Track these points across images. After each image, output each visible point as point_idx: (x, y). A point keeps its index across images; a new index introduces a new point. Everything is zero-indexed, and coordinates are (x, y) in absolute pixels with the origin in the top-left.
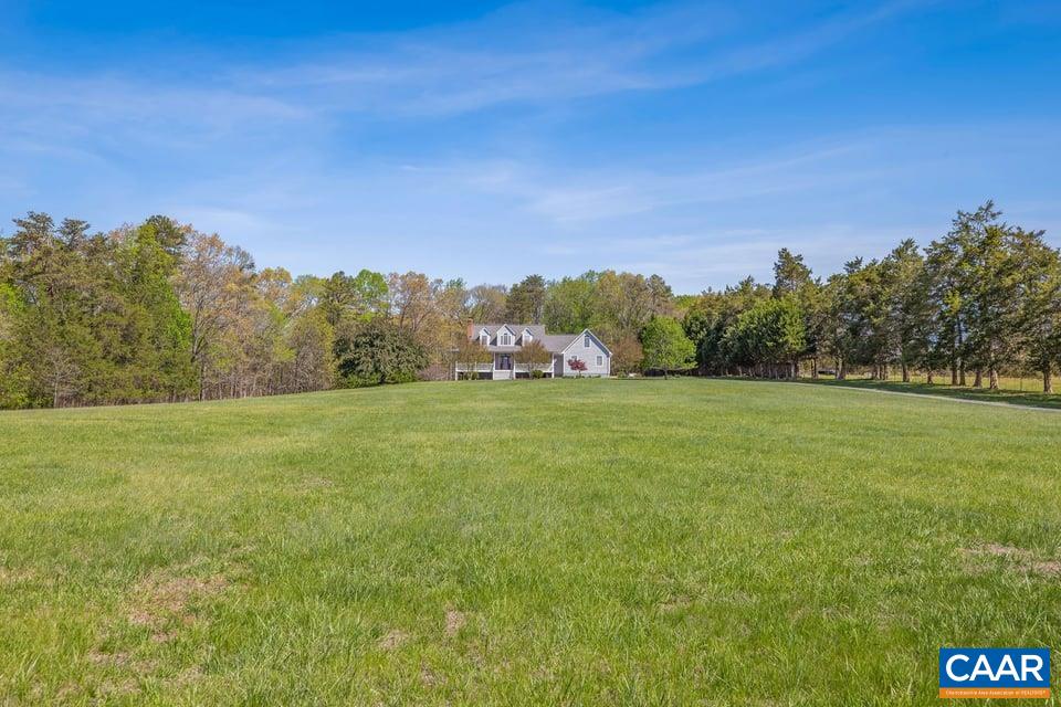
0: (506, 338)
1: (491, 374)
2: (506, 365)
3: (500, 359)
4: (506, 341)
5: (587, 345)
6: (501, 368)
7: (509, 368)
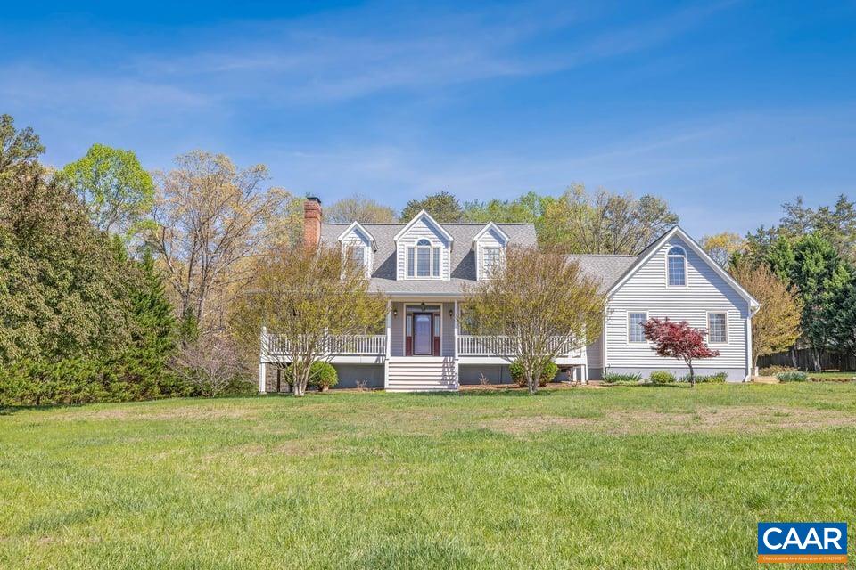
0: (424, 255)
1: (378, 369)
2: (423, 340)
3: (405, 322)
4: (425, 264)
5: (677, 277)
6: (410, 351)
7: (435, 351)
